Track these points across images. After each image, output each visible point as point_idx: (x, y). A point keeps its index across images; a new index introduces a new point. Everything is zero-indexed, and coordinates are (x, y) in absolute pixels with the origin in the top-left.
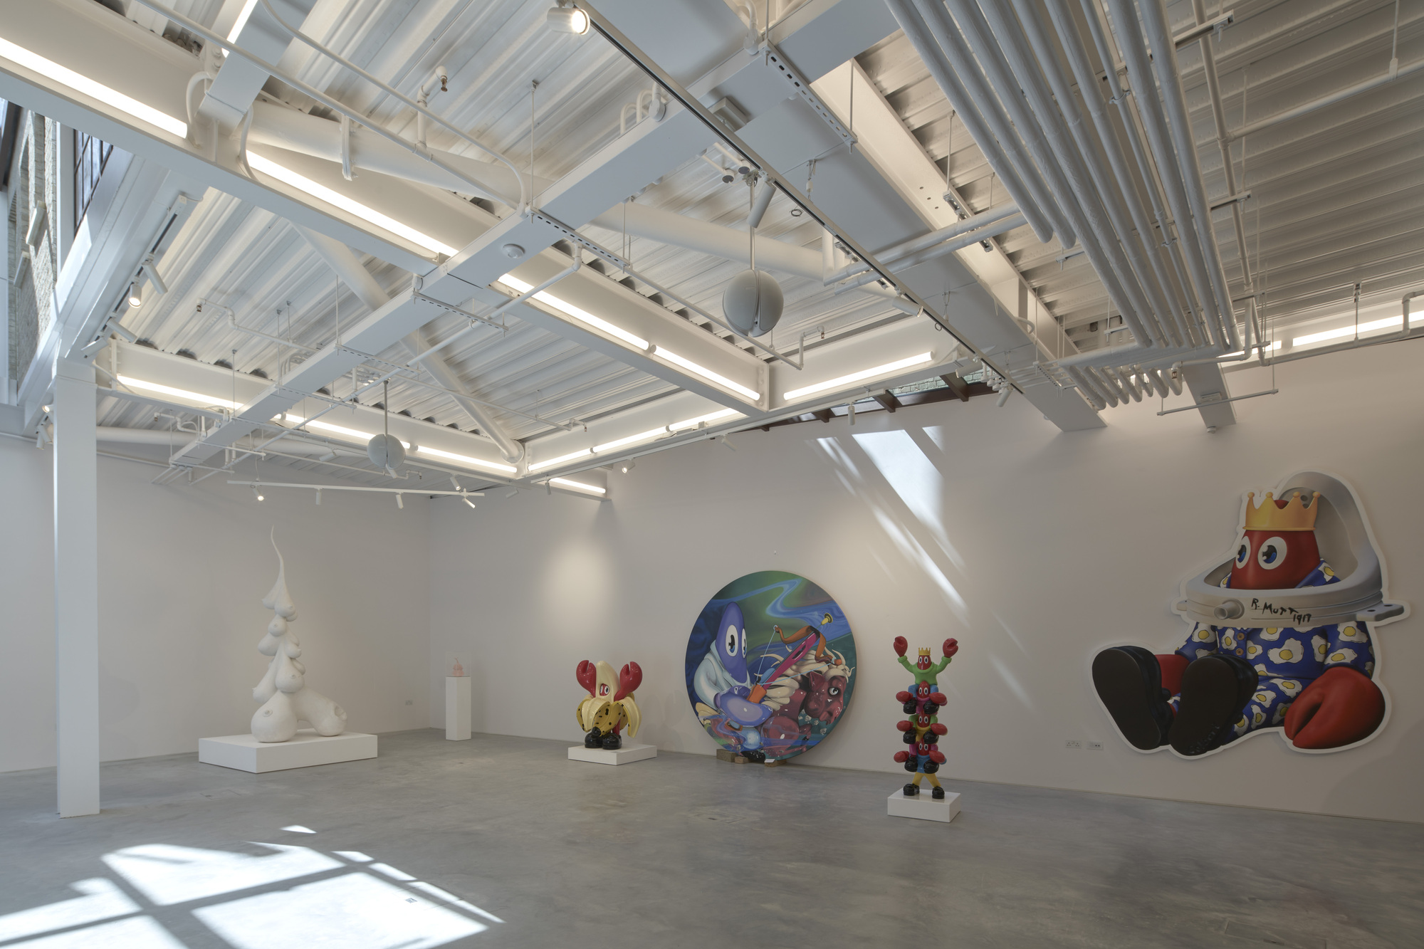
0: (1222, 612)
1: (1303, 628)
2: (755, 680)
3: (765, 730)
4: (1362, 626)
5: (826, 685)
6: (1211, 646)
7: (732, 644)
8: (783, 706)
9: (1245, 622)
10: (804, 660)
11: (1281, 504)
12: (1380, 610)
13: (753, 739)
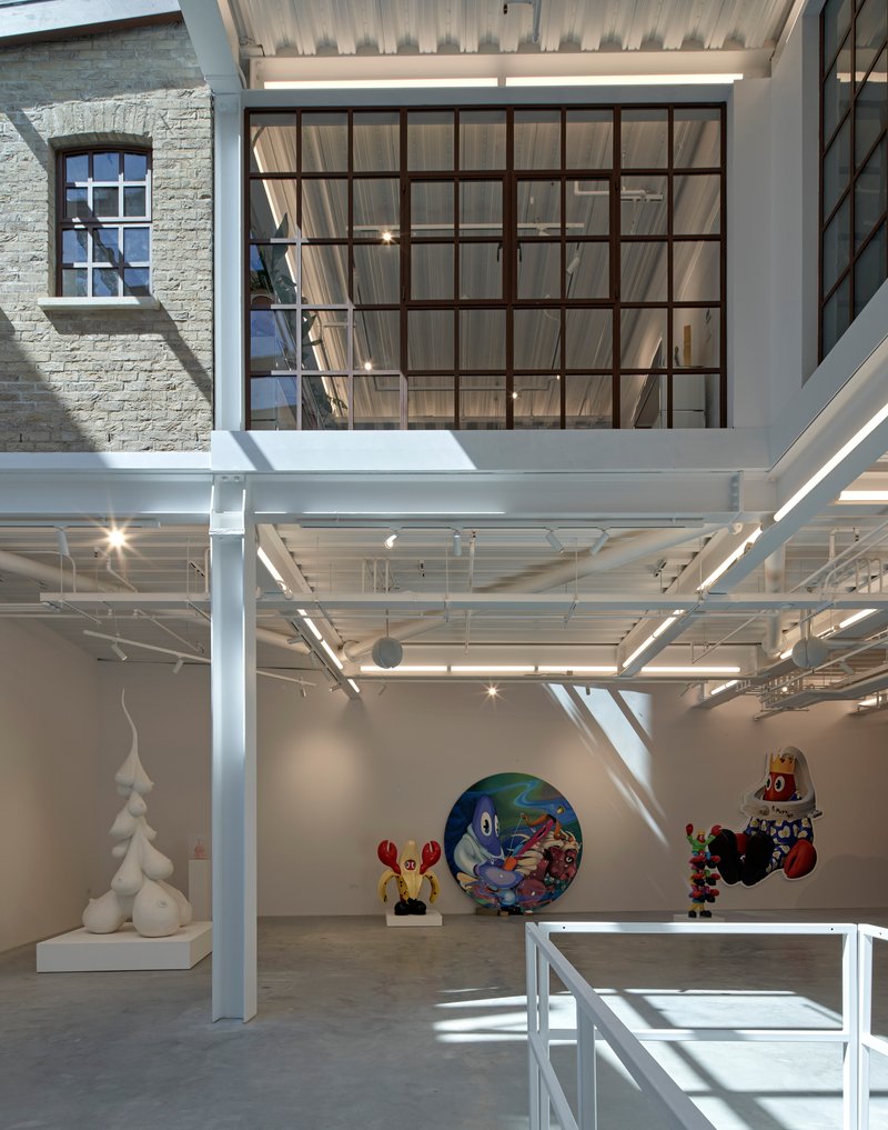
0: (761, 812)
1: (790, 821)
2: (507, 854)
3: (519, 890)
4: (809, 820)
5: (563, 856)
6: (756, 829)
7: (487, 827)
8: (532, 872)
9: (769, 818)
10: (545, 838)
11: (783, 760)
12: (815, 813)
13: (509, 898)
